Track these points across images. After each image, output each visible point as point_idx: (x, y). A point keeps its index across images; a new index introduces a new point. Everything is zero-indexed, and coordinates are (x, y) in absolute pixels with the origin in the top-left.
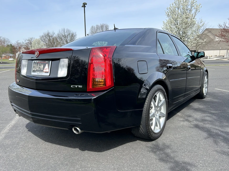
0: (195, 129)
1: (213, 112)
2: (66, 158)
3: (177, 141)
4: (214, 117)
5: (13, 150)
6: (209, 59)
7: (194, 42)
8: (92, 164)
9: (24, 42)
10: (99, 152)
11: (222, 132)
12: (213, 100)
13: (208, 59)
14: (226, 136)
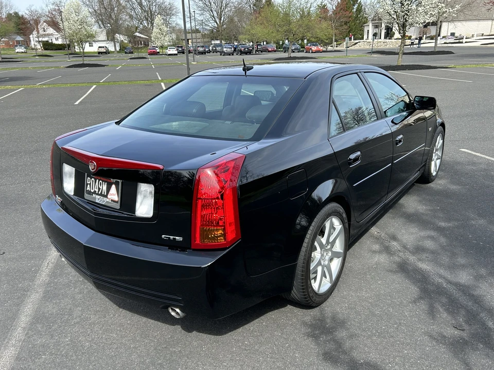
0: (399, 275)
1: (443, 224)
2: (160, 350)
3: (362, 308)
4: (443, 240)
5: (64, 329)
6: (466, 42)
7: (431, 12)
8: (206, 365)
9: (44, 8)
10: (217, 335)
11: (450, 282)
12: (449, 186)
13: (462, 43)
14: (456, 294)
